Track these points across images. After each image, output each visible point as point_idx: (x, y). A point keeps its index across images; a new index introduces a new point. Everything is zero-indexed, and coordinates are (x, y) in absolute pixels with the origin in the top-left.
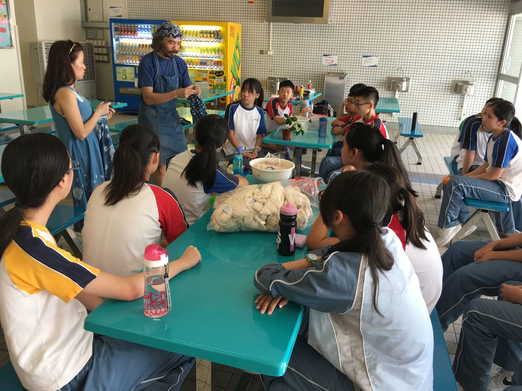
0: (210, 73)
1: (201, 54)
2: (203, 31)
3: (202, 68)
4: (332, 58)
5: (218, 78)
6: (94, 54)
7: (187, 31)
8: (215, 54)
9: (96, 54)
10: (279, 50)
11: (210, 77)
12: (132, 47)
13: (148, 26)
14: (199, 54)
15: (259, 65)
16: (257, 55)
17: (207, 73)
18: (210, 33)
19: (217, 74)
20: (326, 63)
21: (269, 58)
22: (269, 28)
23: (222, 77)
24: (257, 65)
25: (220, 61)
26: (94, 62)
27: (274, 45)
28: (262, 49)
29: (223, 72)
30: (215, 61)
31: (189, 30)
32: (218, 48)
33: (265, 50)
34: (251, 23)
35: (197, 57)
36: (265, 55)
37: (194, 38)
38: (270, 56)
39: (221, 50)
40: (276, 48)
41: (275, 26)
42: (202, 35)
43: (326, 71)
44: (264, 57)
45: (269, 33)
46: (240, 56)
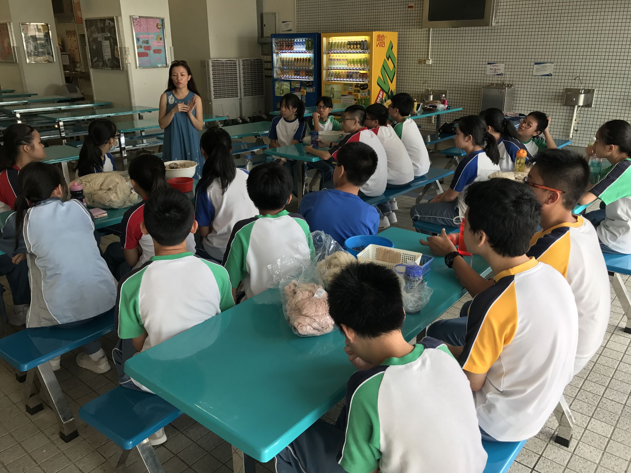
0: (356, 86)
1: (348, 66)
2: (350, 42)
3: (347, 81)
4: (498, 66)
5: (363, 92)
6: (264, 69)
7: (335, 43)
8: (361, 66)
9: (266, 69)
10: (438, 59)
11: (355, 91)
12: (289, 62)
13: (303, 40)
14: (345, 67)
15: (418, 76)
16: (416, 65)
18: (356, 43)
19: (361, 88)
20: (490, 72)
21: (428, 68)
22: (429, 34)
23: (366, 90)
24: (415, 76)
25: (366, 74)
27: (434, 53)
28: (421, 58)
29: (367, 85)
30: (360, 73)
31: (337, 42)
32: (364, 59)
33: (423, 59)
34: (411, 30)
35: (344, 70)
36: (423, 65)
37: (342, 49)
38: (429, 66)
39: (366, 62)
40: (436, 56)
41: (435, 32)
42: (349, 46)
43: (490, 82)
44: (423, 68)
45: (429, 40)
46: (394, 66)
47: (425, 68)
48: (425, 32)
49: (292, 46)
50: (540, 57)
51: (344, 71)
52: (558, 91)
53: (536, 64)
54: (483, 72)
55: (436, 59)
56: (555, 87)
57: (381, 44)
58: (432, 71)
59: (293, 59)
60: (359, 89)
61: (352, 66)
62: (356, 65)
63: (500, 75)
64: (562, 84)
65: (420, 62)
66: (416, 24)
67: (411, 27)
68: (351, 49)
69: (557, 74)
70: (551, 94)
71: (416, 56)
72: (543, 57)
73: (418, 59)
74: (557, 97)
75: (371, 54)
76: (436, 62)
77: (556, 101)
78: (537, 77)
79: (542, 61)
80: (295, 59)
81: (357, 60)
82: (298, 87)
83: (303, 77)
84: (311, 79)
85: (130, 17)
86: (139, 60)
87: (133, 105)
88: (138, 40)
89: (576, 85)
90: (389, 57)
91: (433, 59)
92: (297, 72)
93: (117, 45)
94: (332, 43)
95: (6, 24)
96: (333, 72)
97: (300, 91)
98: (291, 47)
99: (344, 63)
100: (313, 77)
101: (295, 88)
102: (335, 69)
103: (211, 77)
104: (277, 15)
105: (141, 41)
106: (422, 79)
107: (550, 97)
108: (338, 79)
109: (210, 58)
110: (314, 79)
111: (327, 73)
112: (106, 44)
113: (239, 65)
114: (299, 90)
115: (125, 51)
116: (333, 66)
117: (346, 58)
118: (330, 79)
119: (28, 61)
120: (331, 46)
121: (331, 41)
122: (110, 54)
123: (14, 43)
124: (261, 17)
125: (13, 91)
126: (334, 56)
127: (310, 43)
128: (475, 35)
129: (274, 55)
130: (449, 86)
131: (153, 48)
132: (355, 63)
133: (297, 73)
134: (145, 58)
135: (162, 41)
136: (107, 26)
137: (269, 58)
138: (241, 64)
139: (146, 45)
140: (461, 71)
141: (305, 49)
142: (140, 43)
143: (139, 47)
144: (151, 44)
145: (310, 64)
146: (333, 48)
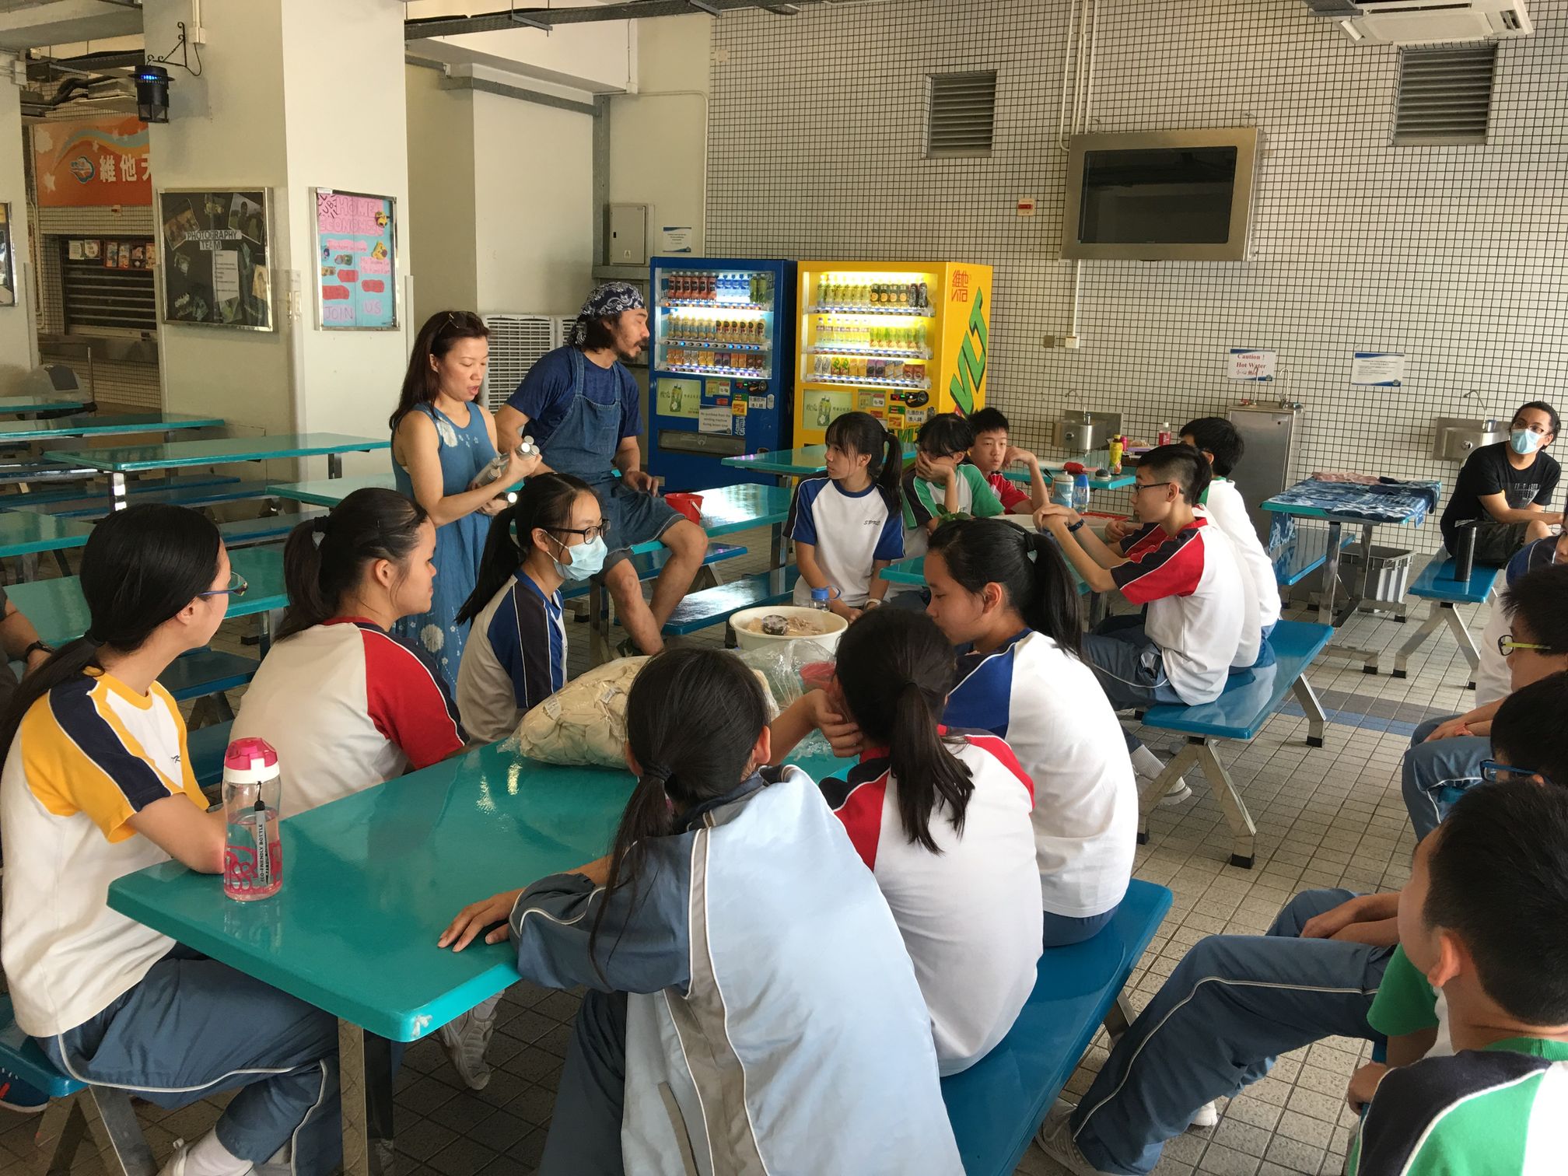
1: (871, 346)
2: (879, 286)
3: (869, 383)
4: (1258, 358)
5: (913, 412)
7: (837, 287)
8: (909, 347)
10: (1098, 337)
11: (892, 409)
12: (699, 329)
13: (741, 276)
14: (865, 347)
16: (1036, 348)
17: (883, 396)
18: (899, 290)
19: (910, 401)
20: (1238, 373)
21: (1069, 357)
22: (1073, 274)
23: (924, 408)
24: (1035, 376)
25: (924, 366)
27: (1085, 322)
28: (1050, 334)
29: (925, 394)
30: (907, 365)
31: (843, 284)
32: (918, 331)
33: (1058, 334)
34: (1023, 263)
35: (861, 354)
36: (1056, 350)
37: (855, 304)
38: (1073, 352)
39: (925, 336)
40: (1092, 329)
41: (1090, 271)
43: (1239, 396)
44: (1055, 356)
45: (1072, 289)
46: (984, 351)
47: (1062, 357)
48: (1062, 270)
49: (710, 290)
50: (1368, 340)
51: (858, 358)
52: (1417, 423)
53: (1358, 355)
54: (1219, 372)
55: (1091, 337)
56: (1410, 414)
57: (961, 295)
58: (1082, 365)
59: (713, 324)
60: (902, 404)
61: (884, 347)
62: (894, 343)
63: (1263, 379)
64: (1428, 407)
65: (1049, 342)
66: (1037, 248)
67: (1023, 255)
68: (883, 303)
69: (1414, 382)
70: (1399, 429)
71: (1038, 327)
72: (1376, 340)
73: (1044, 334)
74: (1415, 439)
75: (937, 316)
76: (1090, 344)
77: (1414, 446)
78: (1362, 388)
79: (1375, 349)
80: (718, 324)
81: (898, 331)
82: (724, 393)
83: (738, 368)
84: (764, 374)
85: (311, 190)
86: (325, 308)
87: (300, 431)
88: (326, 251)
89: (1472, 410)
90: (976, 326)
91: (1084, 336)
92: (723, 355)
93: (264, 264)
94: (828, 286)
96: (828, 359)
97: (730, 404)
98: (709, 293)
99: (861, 337)
100: (769, 371)
101: (716, 397)
102: (834, 353)
104: (651, 210)
105: (334, 254)
106: (1054, 384)
107: (1398, 437)
108: (844, 378)
110: (773, 375)
111: (811, 360)
112: (227, 259)
113: (556, 332)
114: (727, 401)
116: (827, 345)
117: (867, 325)
118: (818, 378)
120: (825, 296)
121: (824, 283)
122: (236, 287)
124: (605, 214)
126: (832, 319)
127: (764, 284)
129: (658, 311)
130: (1127, 403)
131: (363, 277)
132: (893, 338)
133: (723, 357)
134: (338, 304)
135: (388, 258)
136: (235, 213)
138: (561, 329)
139: (344, 267)
140: (1159, 369)
141: (746, 299)
142: (331, 263)
143: (329, 272)
144: (358, 265)
145: (762, 337)
146: (829, 300)
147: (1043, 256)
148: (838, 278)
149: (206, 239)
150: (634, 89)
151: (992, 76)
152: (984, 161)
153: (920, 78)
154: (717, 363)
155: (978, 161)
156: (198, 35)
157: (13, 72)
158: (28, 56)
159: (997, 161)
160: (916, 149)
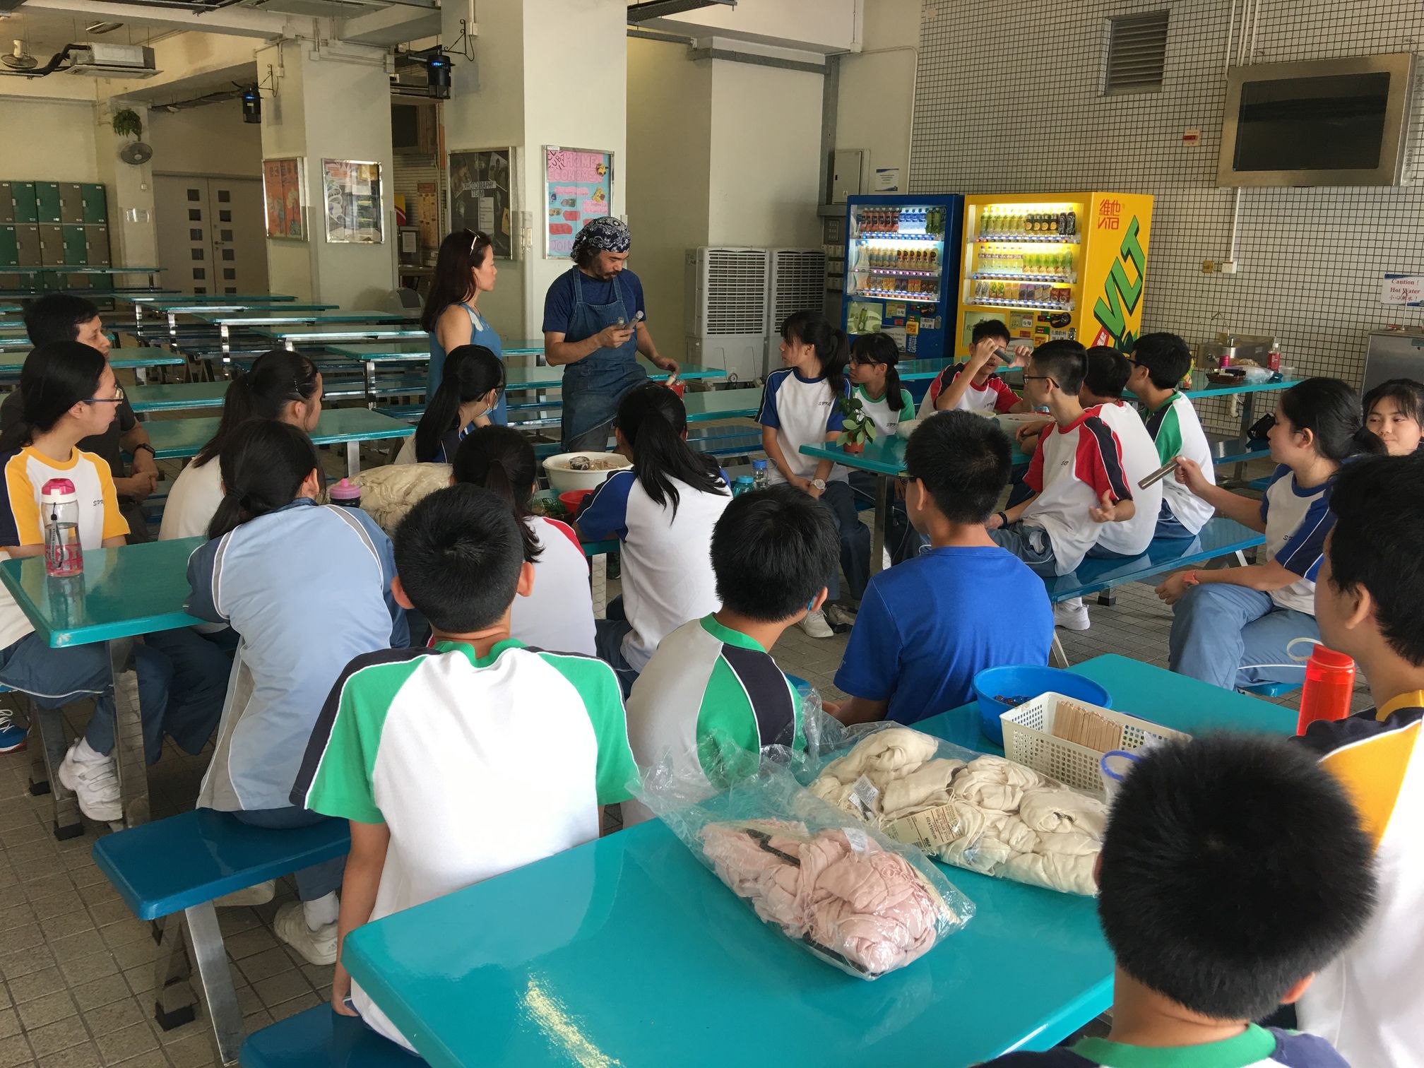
0: (1040, 319)
1: (1024, 271)
2: (1033, 216)
3: (1020, 306)
4: (1412, 283)
5: (1057, 333)
6: (825, 275)
7: (998, 218)
8: (1056, 272)
9: (830, 275)
10: (1255, 262)
11: (1038, 330)
12: (884, 258)
13: (920, 210)
14: (1018, 272)
15: (1198, 301)
16: (1195, 273)
17: (1031, 318)
18: (1049, 220)
19: (1054, 322)
20: (1392, 298)
21: (1226, 282)
22: (1233, 201)
23: (1066, 329)
24: (1192, 300)
25: (1069, 290)
26: (824, 292)
27: (1243, 248)
28: (1209, 259)
29: (1068, 316)
30: (1054, 289)
31: (1002, 215)
32: (1064, 257)
33: (1216, 260)
34: (1187, 191)
35: (1015, 279)
36: (1214, 275)
37: (1012, 233)
38: (1230, 277)
39: (1071, 262)
40: (1249, 255)
41: (1250, 198)
42: (1030, 226)
43: (1392, 321)
44: (1213, 281)
45: (1232, 216)
46: (1140, 276)
47: (1219, 282)
48: (1223, 198)
49: (894, 223)
51: (1013, 282)
54: (1372, 297)
55: (1248, 262)
57: (1110, 222)
58: (1238, 289)
59: (895, 253)
60: (1047, 324)
61: (1034, 273)
62: (1043, 269)
63: (1417, 305)
66: (1201, 177)
67: (1187, 184)
68: (1035, 232)
71: (1198, 253)
73: (1203, 260)
75: (1083, 244)
76: (1247, 269)
80: (899, 252)
81: (1047, 257)
82: (901, 315)
83: (913, 292)
84: (934, 298)
85: (543, 148)
86: (551, 241)
88: (554, 196)
90: (1129, 252)
92: (902, 281)
93: (508, 207)
94: (989, 217)
95: (295, 161)
96: (986, 284)
97: (905, 325)
98: (893, 226)
99: (1016, 264)
100: (938, 295)
101: (894, 318)
102: (992, 278)
103: (706, 285)
104: (866, 155)
105: (559, 199)
106: (1210, 308)
108: (999, 301)
109: (707, 244)
110: (941, 299)
111: (972, 284)
112: (487, 204)
113: (771, 262)
114: (903, 322)
115: (524, 220)
116: (987, 271)
117: (1020, 252)
118: (977, 301)
119: (329, 238)
120: (986, 226)
121: (986, 214)
122: (492, 225)
123: (305, 200)
124: (829, 159)
125: (292, 299)
126: (993, 248)
127: (937, 216)
128: (1354, 206)
129: (852, 243)
130: (1280, 327)
131: (583, 216)
132: (1043, 264)
133: (902, 284)
134: (564, 237)
135: (605, 201)
136: (493, 167)
137: (839, 250)
138: (776, 259)
139: (568, 209)
140: (1313, 293)
141: (923, 231)
142: (557, 204)
143: (554, 212)
144: (579, 206)
145: (934, 265)
146: (990, 230)
147: (1206, 185)
148: (1001, 210)
149: (474, 188)
150: (857, 49)
151: (1164, 16)
152: (1155, 96)
153: (1100, 21)
154: (897, 288)
155: (1148, 96)
156: (473, 29)
157: (385, 64)
158: (396, 51)
159: (1167, 96)
160: (1093, 88)
